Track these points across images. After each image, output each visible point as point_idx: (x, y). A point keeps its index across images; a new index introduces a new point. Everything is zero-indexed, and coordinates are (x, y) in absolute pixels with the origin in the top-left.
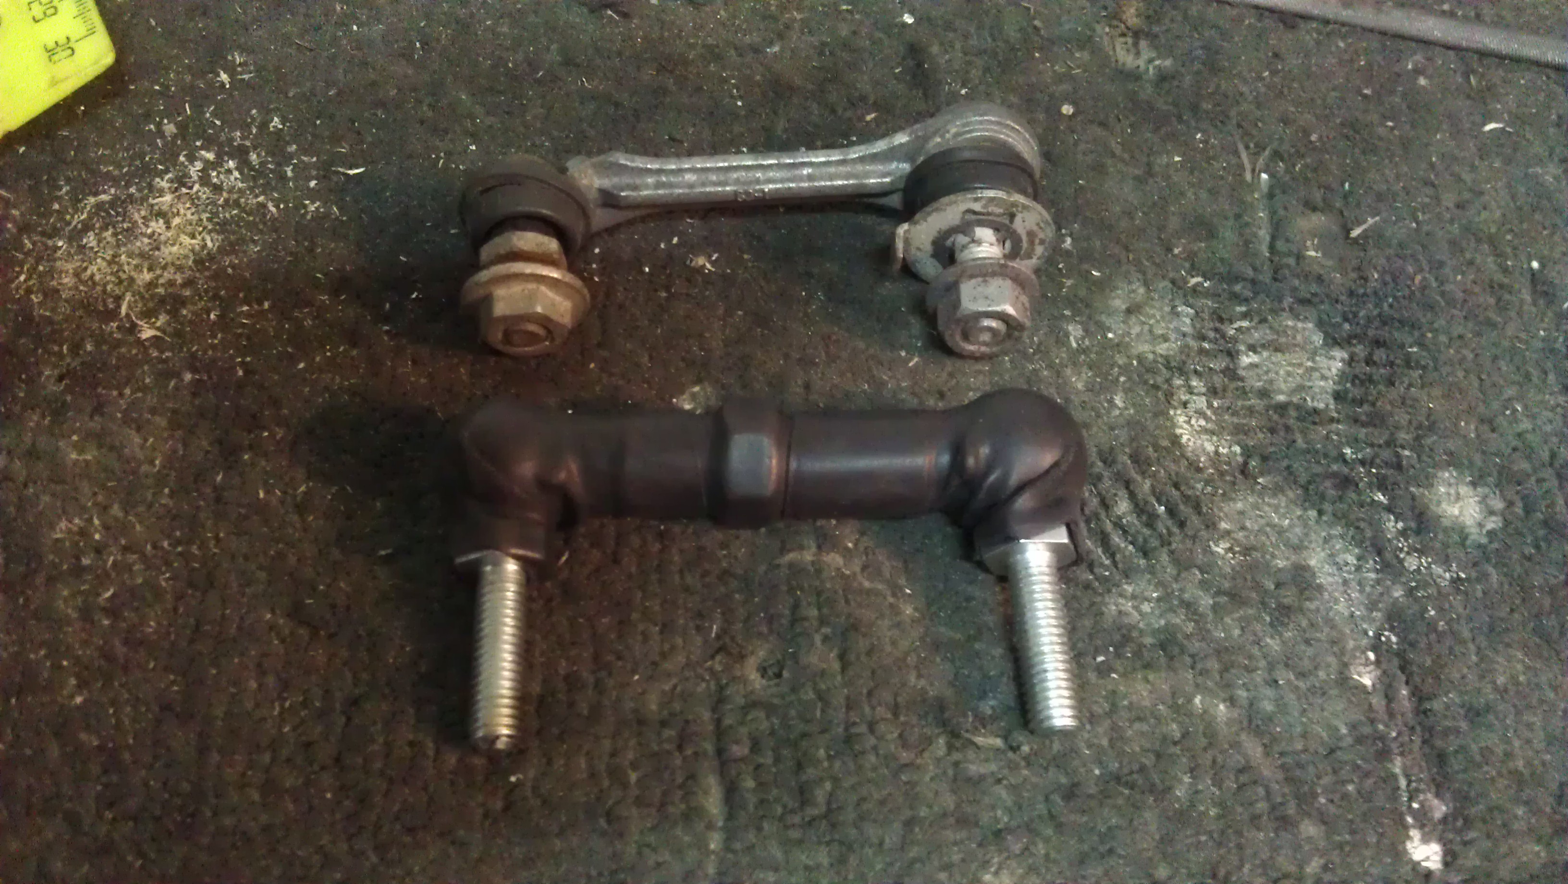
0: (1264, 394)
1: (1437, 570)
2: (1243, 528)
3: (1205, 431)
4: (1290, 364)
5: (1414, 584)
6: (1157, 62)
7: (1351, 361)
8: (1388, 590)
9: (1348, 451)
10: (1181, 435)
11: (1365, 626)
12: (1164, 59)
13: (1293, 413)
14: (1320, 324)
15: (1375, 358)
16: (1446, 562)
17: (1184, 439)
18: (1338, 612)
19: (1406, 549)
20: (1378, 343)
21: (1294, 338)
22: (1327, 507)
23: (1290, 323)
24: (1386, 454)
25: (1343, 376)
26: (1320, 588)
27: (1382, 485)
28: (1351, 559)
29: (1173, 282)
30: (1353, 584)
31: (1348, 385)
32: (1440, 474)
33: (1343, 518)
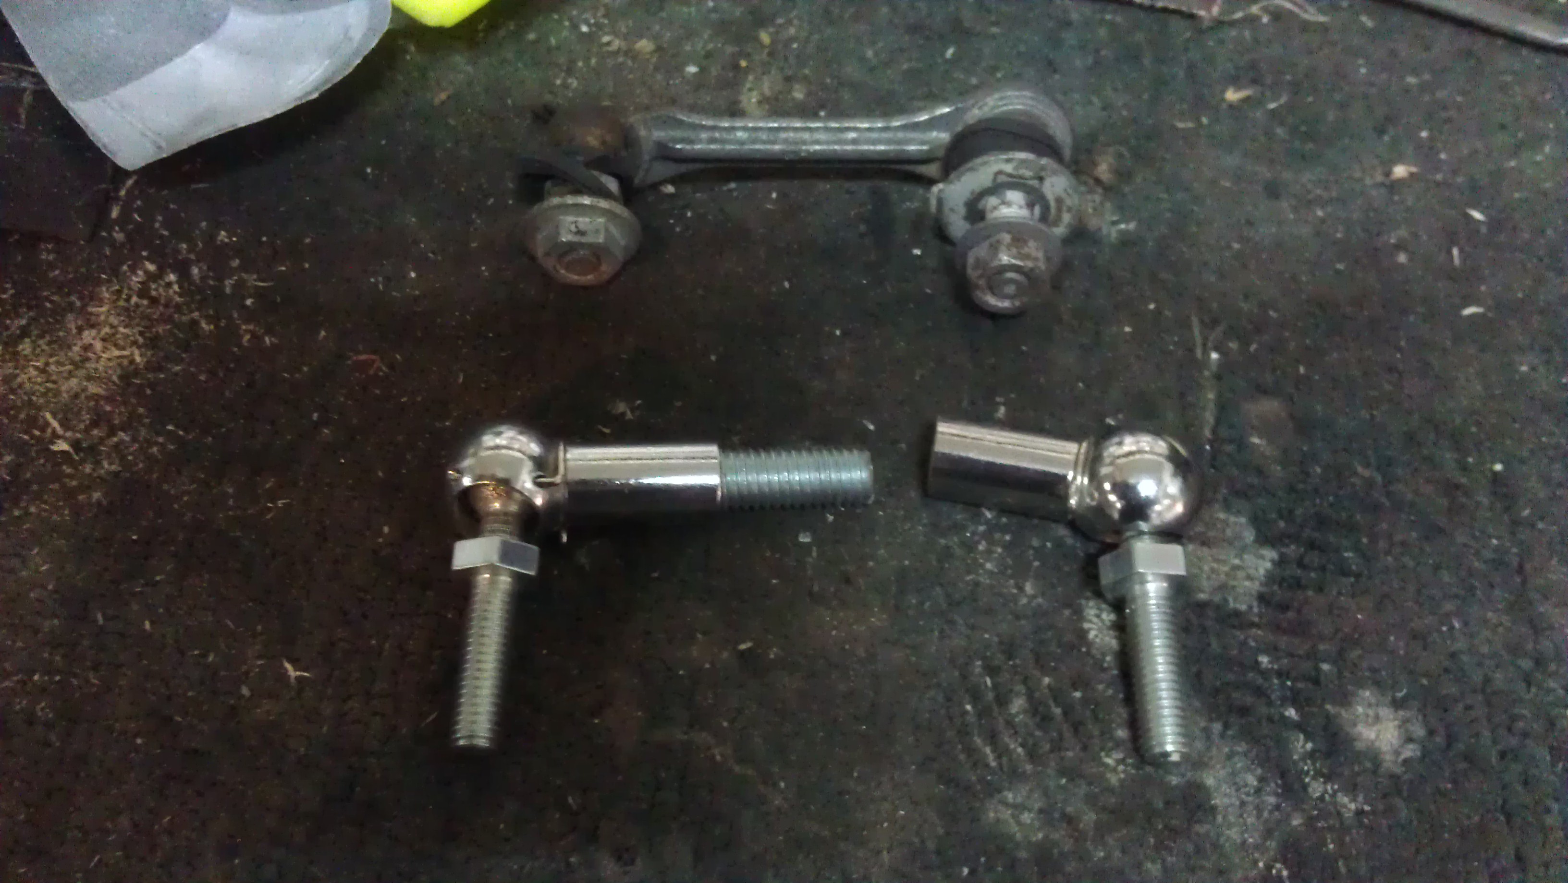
1: (1343, 799)
4: (1215, 560)
5: (1315, 813)
6: (1121, 226)
7: (1281, 562)
8: (1288, 817)
9: (1264, 660)
10: (1090, 629)
11: (1256, 855)
12: (1127, 222)
13: (1211, 613)
14: (1254, 520)
15: (1306, 560)
16: (1352, 789)
17: (1092, 635)
18: (1228, 838)
19: (1312, 773)
20: (1312, 545)
21: (1224, 531)
22: (1235, 721)
23: (1222, 516)
24: (1306, 666)
25: (1270, 579)
26: (1213, 809)
27: (1295, 699)
28: (1252, 780)
30: (1250, 808)
31: (1276, 587)
32: (1360, 692)
33: (1249, 735)
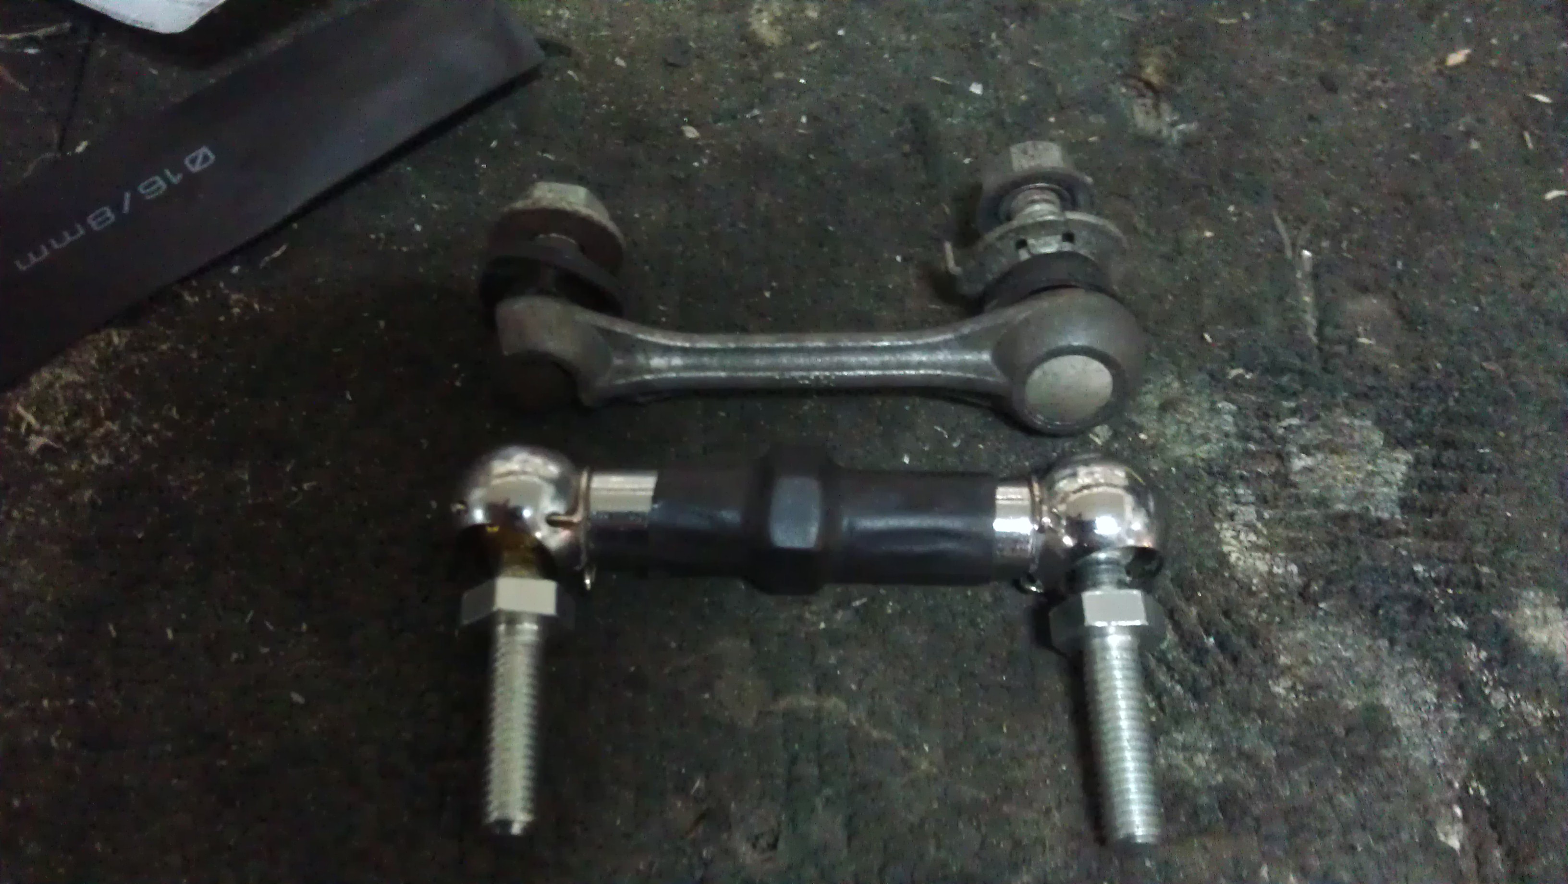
0: (1321, 502)
1: (1528, 707)
2: (1306, 662)
3: (1255, 547)
4: (1348, 468)
5: (1502, 725)
6: (1181, 127)
7: (1417, 464)
8: (1474, 733)
9: (1419, 568)
10: (1229, 553)
11: (1449, 775)
12: (1188, 122)
13: (1354, 523)
14: (1380, 422)
15: (1444, 460)
16: (1537, 696)
17: (1233, 558)
18: (1417, 760)
19: (1491, 683)
20: (1448, 444)
21: (1351, 437)
22: (1402, 636)
23: (1346, 421)
24: (1464, 572)
25: (1408, 482)
26: (1396, 731)
27: (1461, 609)
28: (1430, 696)
29: (1212, 376)
30: (1434, 726)
31: (1415, 491)
32: (1525, 594)
33: (1418, 648)
